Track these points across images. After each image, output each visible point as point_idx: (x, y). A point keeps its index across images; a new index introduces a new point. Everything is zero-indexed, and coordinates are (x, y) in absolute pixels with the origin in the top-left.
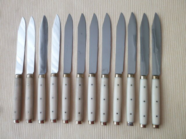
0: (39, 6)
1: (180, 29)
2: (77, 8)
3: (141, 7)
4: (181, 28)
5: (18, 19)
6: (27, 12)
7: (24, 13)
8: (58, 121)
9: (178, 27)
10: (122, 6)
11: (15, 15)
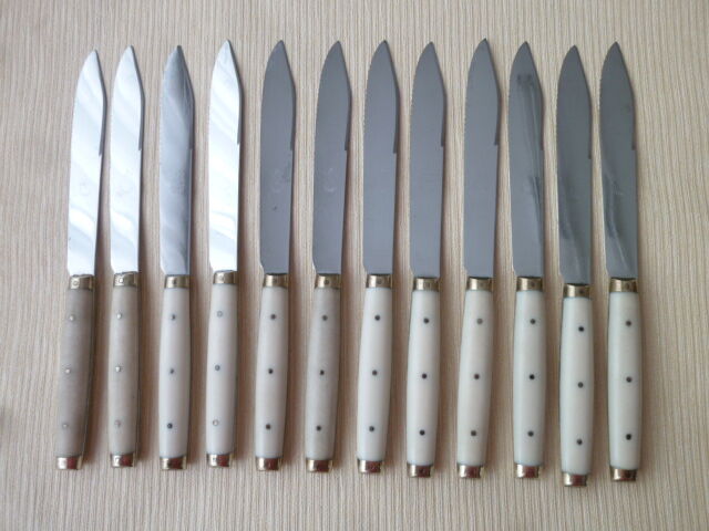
0: (124, 10)
1: (667, 103)
2: (275, 20)
3: (521, 20)
4: (671, 101)
5: (42, 60)
6: (79, 32)
7: (65, 38)
8: (234, 463)
9: (661, 96)
10: (448, 17)
11: (31, 44)
